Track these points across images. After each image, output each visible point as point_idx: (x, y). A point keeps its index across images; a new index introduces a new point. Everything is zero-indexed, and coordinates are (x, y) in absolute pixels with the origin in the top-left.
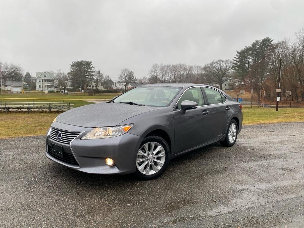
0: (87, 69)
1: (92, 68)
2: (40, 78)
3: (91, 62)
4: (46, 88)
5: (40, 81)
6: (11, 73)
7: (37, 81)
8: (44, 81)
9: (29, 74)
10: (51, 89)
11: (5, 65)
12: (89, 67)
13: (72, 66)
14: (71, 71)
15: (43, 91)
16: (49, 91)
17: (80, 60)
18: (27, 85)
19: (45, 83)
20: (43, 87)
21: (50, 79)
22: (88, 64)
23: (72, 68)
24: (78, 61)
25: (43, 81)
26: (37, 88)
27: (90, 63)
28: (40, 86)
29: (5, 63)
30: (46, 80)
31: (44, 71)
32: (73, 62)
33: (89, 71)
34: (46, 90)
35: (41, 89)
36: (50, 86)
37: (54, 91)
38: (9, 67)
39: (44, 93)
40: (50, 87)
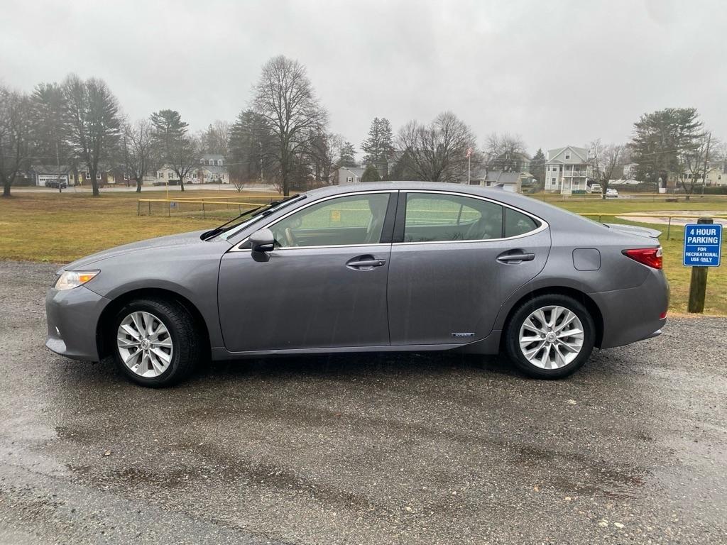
0: (682, 129)
1: (695, 125)
2: (556, 161)
3: (694, 111)
4: (567, 186)
5: (555, 170)
6: (503, 156)
7: (549, 170)
8: (563, 168)
9: (543, 155)
10: (578, 187)
11: (492, 139)
12: (687, 124)
13: (639, 126)
14: (635, 140)
15: (559, 192)
16: (573, 192)
17: (662, 109)
18: (534, 180)
19: (566, 174)
20: (560, 183)
21: (578, 162)
22: (686, 116)
23: (638, 132)
24: (656, 112)
25: (561, 170)
26: (548, 185)
27: (693, 113)
28: (554, 180)
29: (493, 136)
30: (568, 167)
31: (566, 146)
32: (644, 117)
33: (687, 136)
34: (567, 190)
35: (556, 187)
36: (577, 180)
37: (584, 192)
38: (500, 143)
39: (562, 196)
40: (577, 183)
